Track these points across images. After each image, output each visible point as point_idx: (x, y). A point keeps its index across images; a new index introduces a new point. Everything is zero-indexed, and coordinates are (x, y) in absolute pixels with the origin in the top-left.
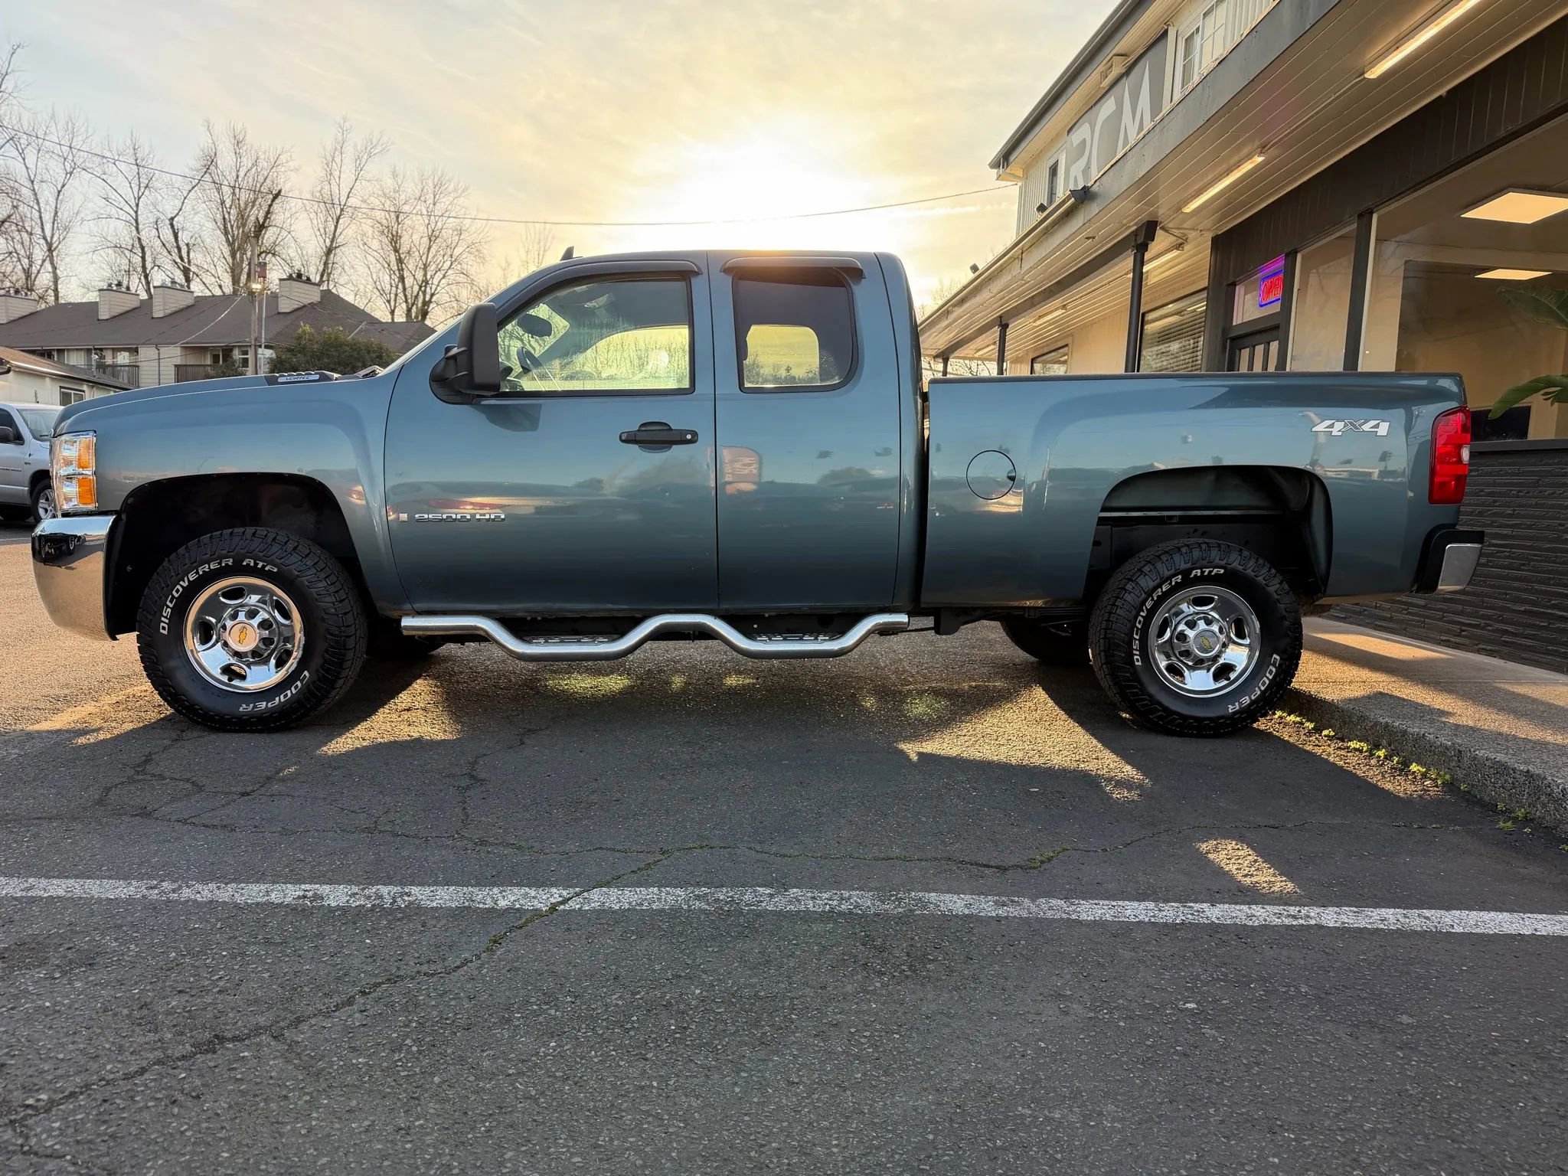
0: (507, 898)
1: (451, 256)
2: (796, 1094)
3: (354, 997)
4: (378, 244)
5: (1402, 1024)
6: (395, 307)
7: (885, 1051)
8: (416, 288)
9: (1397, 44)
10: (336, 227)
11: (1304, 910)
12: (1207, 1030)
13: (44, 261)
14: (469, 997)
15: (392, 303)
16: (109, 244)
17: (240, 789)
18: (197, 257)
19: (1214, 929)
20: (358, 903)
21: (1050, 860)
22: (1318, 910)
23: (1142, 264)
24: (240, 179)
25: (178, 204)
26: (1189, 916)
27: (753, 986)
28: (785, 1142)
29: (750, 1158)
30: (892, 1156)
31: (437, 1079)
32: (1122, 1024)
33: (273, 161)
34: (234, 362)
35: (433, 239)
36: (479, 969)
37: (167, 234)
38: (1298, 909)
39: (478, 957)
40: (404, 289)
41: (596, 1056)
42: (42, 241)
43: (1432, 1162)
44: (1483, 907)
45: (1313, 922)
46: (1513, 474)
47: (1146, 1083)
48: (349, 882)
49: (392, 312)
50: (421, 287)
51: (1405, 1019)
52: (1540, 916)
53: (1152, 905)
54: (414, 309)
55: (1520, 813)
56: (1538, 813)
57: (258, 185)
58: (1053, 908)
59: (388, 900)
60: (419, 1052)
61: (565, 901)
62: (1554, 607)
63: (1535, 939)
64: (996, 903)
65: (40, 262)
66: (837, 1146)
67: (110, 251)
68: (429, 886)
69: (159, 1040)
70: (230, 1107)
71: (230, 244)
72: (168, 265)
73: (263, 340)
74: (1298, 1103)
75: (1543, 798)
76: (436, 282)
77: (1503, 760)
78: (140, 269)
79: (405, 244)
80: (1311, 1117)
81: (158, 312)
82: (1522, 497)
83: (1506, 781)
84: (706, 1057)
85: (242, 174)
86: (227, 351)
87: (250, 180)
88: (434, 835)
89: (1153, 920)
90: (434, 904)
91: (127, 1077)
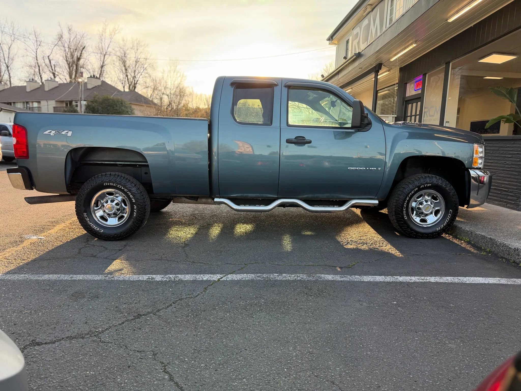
0: (206, 277)
1: (143, 68)
2: (294, 325)
3: (171, 304)
4: (118, 64)
5: (451, 306)
6: (125, 85)
7: (315, 315)
8: (132, 79)
9: (457, 12)
10: (104, 58)
11: (426, 278)
12: (399, 308)
13: (5, 71)
14: (203, 303)
15: (124, 84)
16: (27, 65)
17: (118, 249)
18: (57, 69)
19: (401, 283)
20: (165, 280)
21: (354, 265)
22: (429, 278)
23: (377, 76)
24: (71, 42)
25: (51, 51)
26: (394, 280)
27: (278, 299)
28: (293, 336)
29: (285, 340)
30: (320, 339)
31: (200, 323)
32: (377, 307)
33: (81, 36)
34: (73, 106)
35: (137, 62)
36: (203, 296)
37: (47, 61)
38: (424, 277)
39: (202, 293)
40: (128, 79)
41: (240, 317)
42: (5, 65)
43: (456, 338)
44: (475, 276)
45: (428, 281)
46: (491, 147)
47: (384, 322)
48: (160, 274)
49: (124, 87)
50: (133, 78)
51: (452, 305)
52: (490, 278)
53: (383, 277)
54: (131, 86)
55: (488, 250)
56: (493, 250)
57: (77, 44)
58: (357, 278)
59: (173, 279)
60: (194, 317)
61: (221, 278)
62: (502, 187)
63: (489, 284)
64: (340, 277)
65: (4, 72)
66: (306, 337)
67: (28, 67)
68: (183, 274)
69: (124, 316)
70: (149, 331)
71: (69, 64)
72: (48, 72)
73: (83, 98)
74: (423, 326)
75: (494, 245)
76: (138, 76)
77: (484, 235)
78: (38, 74)
79: (128, 64)
80: (426, 329)
81: (47, 89)
82: (493, 154)
83: (484, 241)
84: (269, 317)
85: (71, 40)
86: (71, 102)
87: (75, 42)
88: (179, 260)
89: (384, 281)
90: (186, 279)
91: (120, 324)
